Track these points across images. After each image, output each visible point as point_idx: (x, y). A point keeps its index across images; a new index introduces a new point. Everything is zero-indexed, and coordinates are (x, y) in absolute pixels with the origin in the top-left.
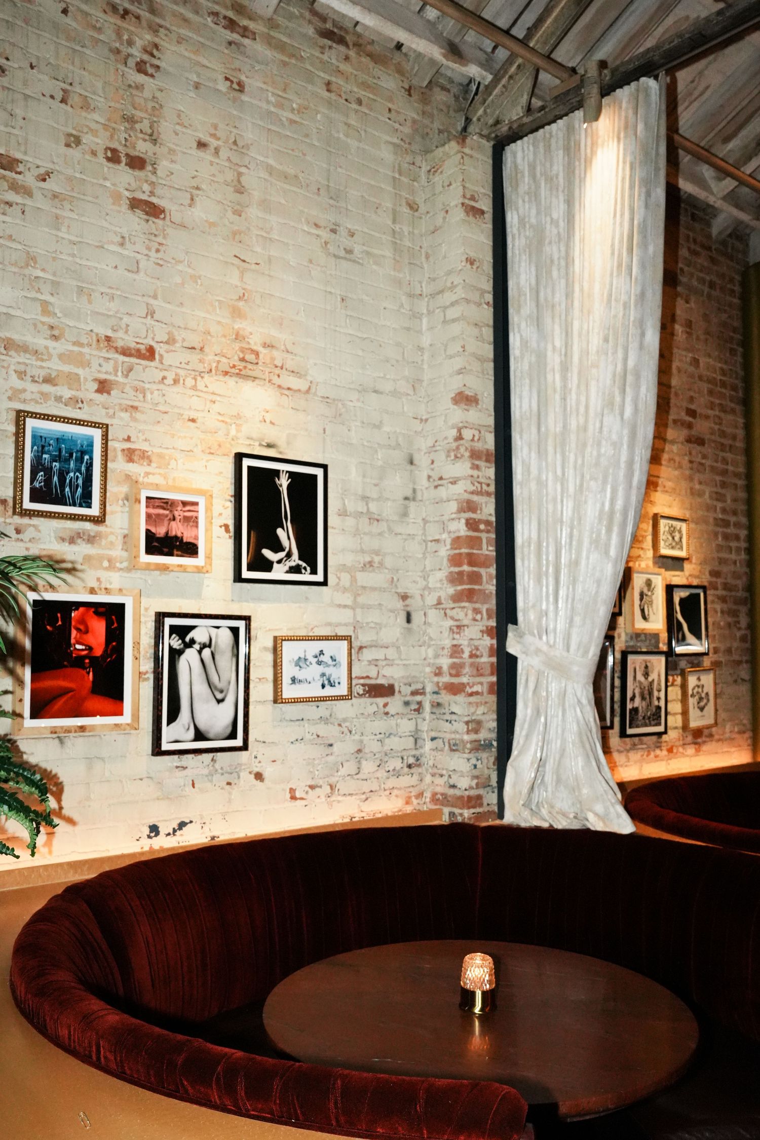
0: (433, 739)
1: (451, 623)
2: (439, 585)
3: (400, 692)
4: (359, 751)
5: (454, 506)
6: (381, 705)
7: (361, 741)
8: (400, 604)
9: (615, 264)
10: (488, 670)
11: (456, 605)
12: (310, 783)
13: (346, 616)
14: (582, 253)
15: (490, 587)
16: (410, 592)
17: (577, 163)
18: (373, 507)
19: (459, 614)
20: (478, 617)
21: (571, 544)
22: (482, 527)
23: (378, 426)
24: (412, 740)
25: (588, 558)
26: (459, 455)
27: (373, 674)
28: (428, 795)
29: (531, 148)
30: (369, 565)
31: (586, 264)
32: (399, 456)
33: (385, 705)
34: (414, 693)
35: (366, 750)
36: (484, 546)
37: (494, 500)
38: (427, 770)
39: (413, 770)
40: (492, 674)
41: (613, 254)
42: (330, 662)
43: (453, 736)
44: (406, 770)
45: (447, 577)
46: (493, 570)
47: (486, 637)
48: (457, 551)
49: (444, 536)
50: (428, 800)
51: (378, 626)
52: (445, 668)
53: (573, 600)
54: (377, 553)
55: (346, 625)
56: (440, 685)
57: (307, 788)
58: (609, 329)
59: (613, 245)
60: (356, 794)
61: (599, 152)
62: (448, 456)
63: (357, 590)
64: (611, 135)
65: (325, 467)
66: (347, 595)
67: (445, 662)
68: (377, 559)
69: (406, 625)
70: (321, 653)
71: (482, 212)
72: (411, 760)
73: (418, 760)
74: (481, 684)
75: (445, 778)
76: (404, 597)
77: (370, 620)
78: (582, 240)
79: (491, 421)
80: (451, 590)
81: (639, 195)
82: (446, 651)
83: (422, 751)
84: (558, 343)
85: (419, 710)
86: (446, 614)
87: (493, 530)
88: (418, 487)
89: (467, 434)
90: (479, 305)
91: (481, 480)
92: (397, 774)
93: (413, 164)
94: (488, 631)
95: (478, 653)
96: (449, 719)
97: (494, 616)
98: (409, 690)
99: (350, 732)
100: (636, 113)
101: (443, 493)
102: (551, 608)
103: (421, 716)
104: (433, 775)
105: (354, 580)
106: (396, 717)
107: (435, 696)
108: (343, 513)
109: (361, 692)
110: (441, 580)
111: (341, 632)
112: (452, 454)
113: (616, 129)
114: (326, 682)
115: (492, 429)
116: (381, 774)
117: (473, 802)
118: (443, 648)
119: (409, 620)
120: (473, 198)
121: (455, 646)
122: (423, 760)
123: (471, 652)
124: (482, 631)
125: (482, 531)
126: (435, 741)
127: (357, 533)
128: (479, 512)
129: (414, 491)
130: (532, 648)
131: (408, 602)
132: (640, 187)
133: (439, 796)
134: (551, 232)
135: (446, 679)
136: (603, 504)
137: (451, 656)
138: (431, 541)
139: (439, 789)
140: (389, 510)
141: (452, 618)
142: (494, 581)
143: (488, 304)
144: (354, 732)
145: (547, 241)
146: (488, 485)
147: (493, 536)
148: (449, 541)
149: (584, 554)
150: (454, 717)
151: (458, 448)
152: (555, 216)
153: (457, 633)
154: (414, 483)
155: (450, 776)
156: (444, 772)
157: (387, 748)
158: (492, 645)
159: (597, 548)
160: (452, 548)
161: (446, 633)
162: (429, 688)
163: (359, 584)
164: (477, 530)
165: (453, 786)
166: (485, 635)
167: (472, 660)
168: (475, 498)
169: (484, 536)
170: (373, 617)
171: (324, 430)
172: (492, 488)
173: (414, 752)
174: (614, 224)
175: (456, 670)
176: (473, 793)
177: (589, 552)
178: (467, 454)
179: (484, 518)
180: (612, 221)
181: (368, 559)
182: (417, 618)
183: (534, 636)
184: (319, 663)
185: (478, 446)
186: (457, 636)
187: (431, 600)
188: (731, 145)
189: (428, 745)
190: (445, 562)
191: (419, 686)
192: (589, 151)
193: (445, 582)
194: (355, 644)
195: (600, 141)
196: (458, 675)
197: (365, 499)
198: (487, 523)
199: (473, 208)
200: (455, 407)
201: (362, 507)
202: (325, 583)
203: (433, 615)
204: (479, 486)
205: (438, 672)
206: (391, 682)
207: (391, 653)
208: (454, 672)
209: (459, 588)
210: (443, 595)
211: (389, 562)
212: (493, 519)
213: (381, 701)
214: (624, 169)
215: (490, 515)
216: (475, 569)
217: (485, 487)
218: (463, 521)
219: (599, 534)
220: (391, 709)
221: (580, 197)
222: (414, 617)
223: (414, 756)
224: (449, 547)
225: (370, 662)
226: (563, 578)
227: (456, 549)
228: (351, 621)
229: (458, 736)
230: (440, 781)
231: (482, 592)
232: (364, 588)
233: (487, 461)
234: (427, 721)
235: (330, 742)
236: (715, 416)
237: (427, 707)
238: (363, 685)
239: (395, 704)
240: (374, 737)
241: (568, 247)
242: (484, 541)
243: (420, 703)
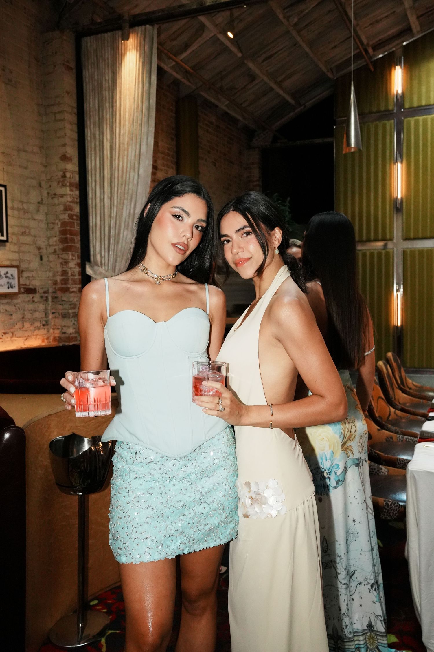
0: (53, 313)
1: (61, 260)
2: (54, 243)
3: (39, 292)
4: (23, 318)
5: (62, 208)
6: (31, 297)
7: (24, 314)
8: (37, 252)
9: (136, 106)
10: (78, 281)
11: (64, 253)
12: (4, 331)
13: (15, 256)
14: (120, 98)
15: (78, 245)
16: (42, 247)
17: (117, 56)
18: (25, 206)
19: (65, 256)
20: (74, 258)
21: (115, 227)
22: (75, 217)
23: (26, 168)
24: (44, 313)
25: (123, 233)
26: (64, 184)
27: (28, 283)
28: (51, 338)
29: (95, 42)
30: (24, 233)
31: (122, 103)
32: (34, 183)
33: (33, 298)
34: (44, 292)
35: (26, 317)
36: (76, 226)
37: (79, 205)
38: (51, 327)
39: (45, 327)
40: (79, 284)
41: (134, 101)
42: (10, 277)
43: (64, 311)
44: (42, 327)
45: (59, 240)
46: (79, 238)
47: (77, 267)
48: (64, 228)
49: (57, 221)
50: (51, 340)
51: (29, 262)
52: (59, 281)
53: (117, 251)
54: (28, 227)
55: (16, 260)
56: (57, 288)
57: (3, 334)
58: (133, 134)
59: (134, 98)
60: (22, 337)
61: (128, 53)
62: (58, 184)
63: (20, 244)
64: (133, 47)
65: (5, 186)
66: (16, 246)
67: (59, 278)
68: (27, 230)
69: (40, 261)
70: (7, 273)
71: (72, 69)
72: (44, 323)
73: (47, 322)
74: (76, 287)
75: (60, 330)
76: (39, 249)
77: (25, 258)
78: (120, 92)
79: (77, 169)
80: (61, 246)
81: (146, 77)
82: (59, 274)
83: (48, 319)
84: (109, 137)
85: (47, 300)
86: (59, 257)
87: (79, 219)
88: (43, 198)
89: (68, 175)
90: (71, 114)
91: (74, 196)
92: (39, 329)
93: (37, 38)
94: (78, 264)
95: (74, 274)
96: (61, 303)
97: (80, 258)
98: (42, 291)
99: (19, 309)
100: (145, 41)
101: (56, 201)
102: (106, 254)
103: (47, 303)
104: (53, 329)
105: (18, 240)
106: (38, 303)
107: (54, 294)
108: (13, 209)
109: (23, 291)
110: (56, 241)
111: (14, 263)
112: (61, 184)
113: (136, 45)
114: (10, 286)
115: (78, 173)
116: (32, 328)
117: (74, 339)
118: (58, 272)
119: (41, 259)
120: (68, 62)
121: (64, 271)
122: (49, 322)
123: (71, 273)
124: (75, 265)
125: (74, 219)
126: (54, 314)
127: (19, 218)
128: (73, 211)
129: (42, 199)
130: (98, 272)
131: (41, 251)
132: (146, 74)
133: (57, 338)
134: (105, 85)
135: (59, 286)
136: (130, 210)
137: (62, 275)
138: (50, 223)
139: (57, 335)
140: (32, 207)
141: (62, 258)
142: (80, 243)
143: (75, 113)
144: (21, 309)
145: (104, 89)
146: (77, 199)
147: (79, 222)
148: (59, 224)
149: (122, 231)
150: (64, 302)
151: (63, 181)
152: (107, 78)
153: (65, 265)
154: (42, 196)
155: (62, 329)
156: (60, 327)
157: (34, 317)
158: (79, 271)
159: (128, 229)
160: (61, 227)
161: (59, 266)
162: (51, 290)
163: (21, 242)
164: (73, 219)
165: (65, 333)
166: (77, 266)
167: (72, 277)
168: (71, 204)
169: (75, 221)
170: (27, 257)
171: (4, 169)
172: (78, 200)
173: (45, 319)
174: (135, 88)
175: (65, 281)
176: (73, 335)
177: (124, 230)
178: (68, 184)
179: (75, 213)
180: (134, 87)
181: (24, 230)
182: (45, 258)
183: (98, 266)
184: (6, 277)
185: (72, 180)
186: (64, 266)
187: (51, 250)
188: (174, 43)
189: (51, 316)
190: (58, 233)
191: (46, 289)
192: (123, 51)
193: (58, 242)
194: (21, 269)
195: (128, 48)
196: (65, 284)
197: (22, 202)
198: (77, 216)
199: (68, 66)
200: (62, 161)
201: (20, 206)
202: (7, 241)
203: (52, 257)
204: (73, 199)
205: (55, 283)
206: (35, 287)
207: (34, 274)
208: (63, 282)
209: (66, 245)
210: (57, 247)
211: (33, 232)
212: (79, 214)
213: (31, 296)
214: (139, 65)
215: (78, 212)
216: (72, 237)
217: (75, 199)
218: (67, 215)
219: (128, 223)
220: (36, 300)
221: (119, 72)
222: (44, 258)
223: (45, 321)
224: (59, 226)
225: (26, 277)
226: (112, 241)
227: (63, 227)
228: (18, 258)
229: (66, 311)
230: (57, 332)
231: (75, 247)
232: (23, 244)
233: (76, 187)
234: (50, 305)
235: (11, 313)
236: (165, 170)
237: (50, 299)
238: (24, 288)
239: (37, 297)
240: (29, 312)
241: (113, 93)
242: (76, 224)
243: (47, 297)
